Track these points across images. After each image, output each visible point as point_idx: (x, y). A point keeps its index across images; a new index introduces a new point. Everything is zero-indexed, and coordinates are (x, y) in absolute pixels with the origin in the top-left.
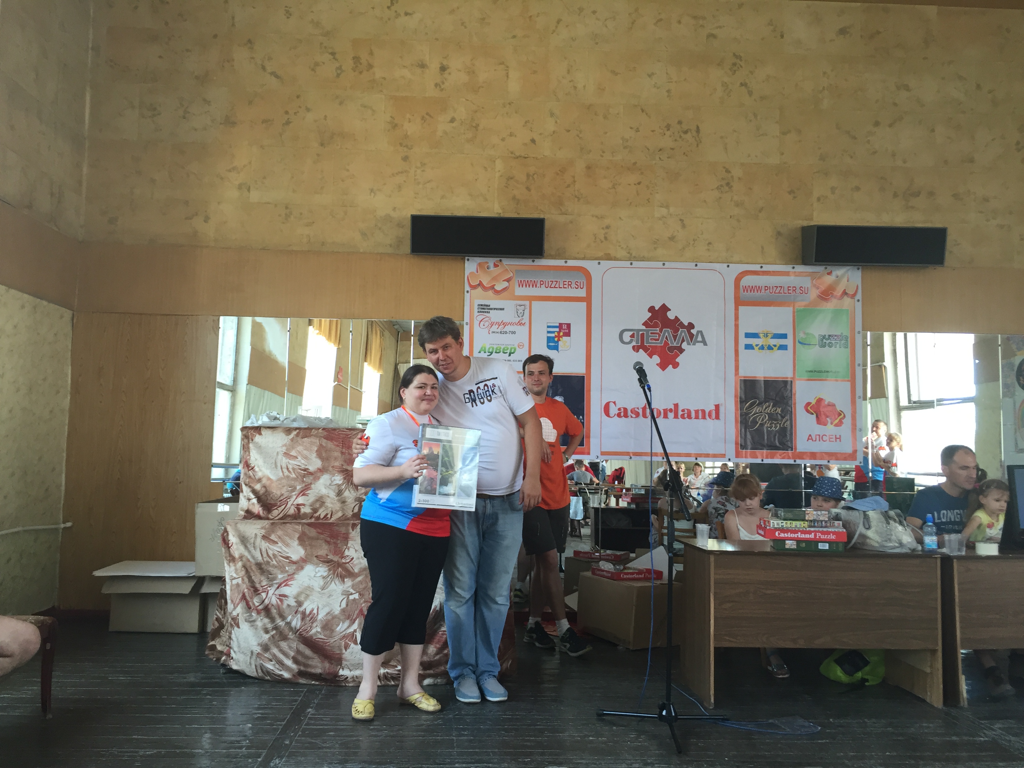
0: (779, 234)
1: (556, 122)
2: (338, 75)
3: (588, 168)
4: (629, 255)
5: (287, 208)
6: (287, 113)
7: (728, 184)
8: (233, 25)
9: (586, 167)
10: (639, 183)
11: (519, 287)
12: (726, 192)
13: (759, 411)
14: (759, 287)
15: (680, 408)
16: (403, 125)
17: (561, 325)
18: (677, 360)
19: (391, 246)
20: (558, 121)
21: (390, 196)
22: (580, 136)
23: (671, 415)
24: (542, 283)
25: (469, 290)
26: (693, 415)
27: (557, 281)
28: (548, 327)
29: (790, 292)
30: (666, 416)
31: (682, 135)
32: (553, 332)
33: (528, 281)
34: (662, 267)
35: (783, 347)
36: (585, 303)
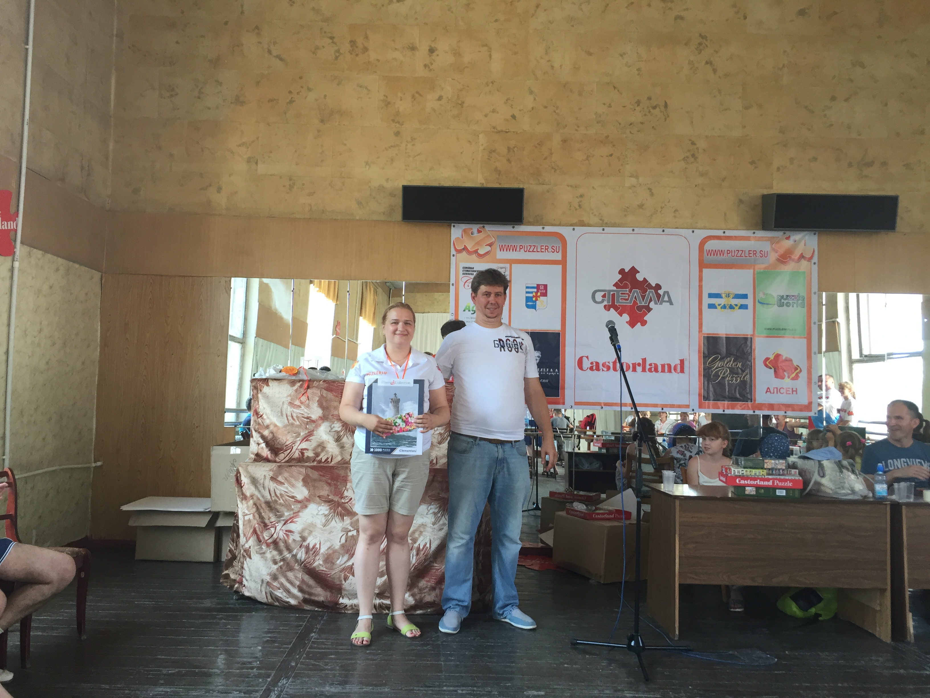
0: (741, 201)
1: (535, 99)
2: (336, 58)
3: (564, 141)
4: (601, 222)
5: (290, 180)
6: (290, 92)
7: (693, 155)
8: (242, 13)
9: (562, 141)
10: (611, 155)
11: (501, 251)
12: (692, 163)
13: (721, 365)
14: (722, 251)
15: (648, 363)
16: (395, 103)
17: (538, 286)
18: (645, 318)
19: (384, 213)
20: (537, 98)
21: (383, 169)
22: (556, 112)
23: (639, 369)
24: (521, 247)
25: (455, 254)
26: (660, 369)
27: (535, 246)
28: (527, 288)
29: (750, 255)
30: (634, 370)
31: (652, 110)
32: (532, 293)
33: (508, 246)
34: (632, 232)
35: (744, 307)
36: (561, 266)
